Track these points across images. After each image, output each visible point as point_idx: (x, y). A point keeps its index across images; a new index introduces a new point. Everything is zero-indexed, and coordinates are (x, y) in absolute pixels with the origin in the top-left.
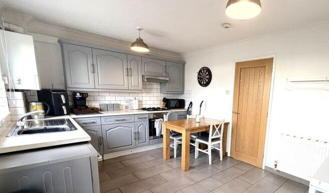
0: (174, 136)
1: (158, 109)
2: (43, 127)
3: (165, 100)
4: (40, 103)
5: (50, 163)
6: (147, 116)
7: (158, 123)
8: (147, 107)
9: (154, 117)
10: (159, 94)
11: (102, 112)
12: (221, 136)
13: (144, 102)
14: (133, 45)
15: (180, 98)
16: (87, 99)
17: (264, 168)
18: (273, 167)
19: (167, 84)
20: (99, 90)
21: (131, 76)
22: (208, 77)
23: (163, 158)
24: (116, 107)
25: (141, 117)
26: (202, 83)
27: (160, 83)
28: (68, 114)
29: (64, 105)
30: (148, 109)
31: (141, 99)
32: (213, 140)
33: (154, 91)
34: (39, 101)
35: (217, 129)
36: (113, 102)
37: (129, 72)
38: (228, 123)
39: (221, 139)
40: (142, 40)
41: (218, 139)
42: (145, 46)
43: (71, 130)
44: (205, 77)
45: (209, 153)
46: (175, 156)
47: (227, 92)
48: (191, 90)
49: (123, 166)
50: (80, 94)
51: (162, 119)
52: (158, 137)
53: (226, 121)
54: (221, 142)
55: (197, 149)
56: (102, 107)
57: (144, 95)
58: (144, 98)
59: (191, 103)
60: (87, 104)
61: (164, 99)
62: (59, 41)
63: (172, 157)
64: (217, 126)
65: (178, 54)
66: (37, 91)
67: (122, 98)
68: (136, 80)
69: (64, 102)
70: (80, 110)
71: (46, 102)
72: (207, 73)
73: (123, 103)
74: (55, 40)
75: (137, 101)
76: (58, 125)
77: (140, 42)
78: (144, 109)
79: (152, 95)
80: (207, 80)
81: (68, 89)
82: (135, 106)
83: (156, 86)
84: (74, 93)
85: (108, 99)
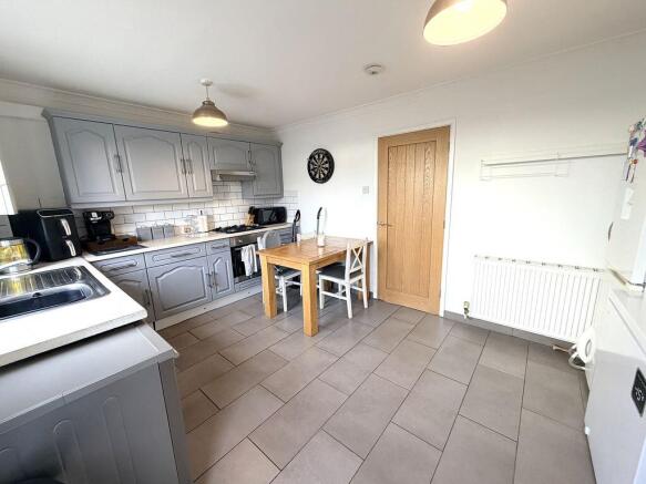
0: (280, 274)
1: (243, 228)
2: (31, 293)
3: (253, 211)
4: (18, 241)
5: (68, 401)
6: (227, 243)
7: (247, 253)
8: (224, 226)
9: (237, 242)
10: (240, 202)
11: (143, 244)
12: (363, 266)
13: (216, 218)
14: (197, 113)
15: (275, 205)
16: (112, 221)
17: (442, 314)
18: (462, 312)
19: (255, 183)
20: (133, 204)
21: (191, 172)
22: (327, 165)
23: (264, 314)
24: (168, 231)
25: (216, 246)
26: (317, 176)
27: (242, 182)
28: (79, 254)
29: (69, 238)
30: (227, 230)
31: (210, 213)
32: (353, 275)
33: (232, 196)
34: (16, 235)
35: (357, 255)
36: (161, 223)
37: (187, 166)
38: (372, 243)
39: (364, 271)
40: (213, 104)
41: (359, 272)
42: (221, 114)
43: (97, 296)
44: (322, 166)
45: (348, 298)
46: (285, 309)
47: (366, 190)
48: (296, 192)
49: (195, 341)
50: (99, 213)
51: (253, 246)
52: (249, 278)
53: (370, 240)
54: (363, 277)
55: (322, 292)
56: (142, 235)
57: (216, 205)
58: (217, 211)
59: (298, 212)
60: (113, 232)
61: (251, 208)
62: (45, 114)
63: (280, 311)
64: (357, 250)
65: (268, 129)
66: (10, 217)
67: (177, 214)
68: (200, 180)
69: (68, 232)
70: (101, 243)
71: (32, 237)
72: (325, 159)
73: (181, 223)
74: (36, 113)
75: (205, 217)
76: (64, 283)
77: (210, 108)
78: (218, 230)
79: (229, 204)
80: (326, 172)
81: (73, 207)
82: (202, 225)
83: (235, 188)
84: (87, 214)
85: (152, 218)
